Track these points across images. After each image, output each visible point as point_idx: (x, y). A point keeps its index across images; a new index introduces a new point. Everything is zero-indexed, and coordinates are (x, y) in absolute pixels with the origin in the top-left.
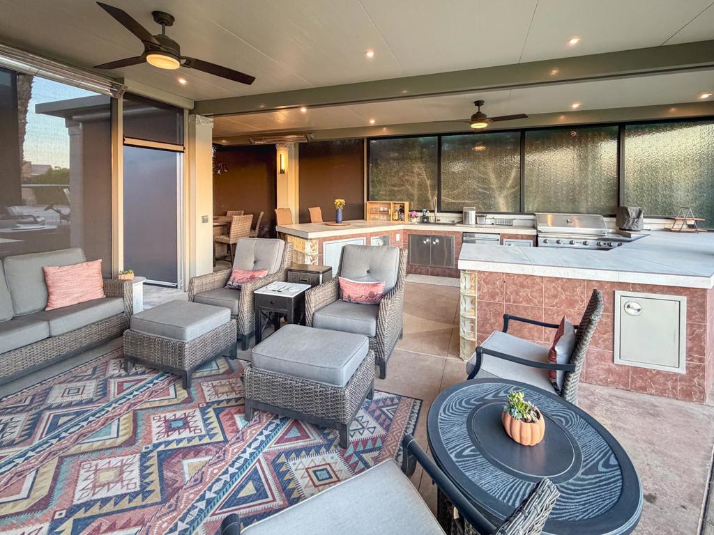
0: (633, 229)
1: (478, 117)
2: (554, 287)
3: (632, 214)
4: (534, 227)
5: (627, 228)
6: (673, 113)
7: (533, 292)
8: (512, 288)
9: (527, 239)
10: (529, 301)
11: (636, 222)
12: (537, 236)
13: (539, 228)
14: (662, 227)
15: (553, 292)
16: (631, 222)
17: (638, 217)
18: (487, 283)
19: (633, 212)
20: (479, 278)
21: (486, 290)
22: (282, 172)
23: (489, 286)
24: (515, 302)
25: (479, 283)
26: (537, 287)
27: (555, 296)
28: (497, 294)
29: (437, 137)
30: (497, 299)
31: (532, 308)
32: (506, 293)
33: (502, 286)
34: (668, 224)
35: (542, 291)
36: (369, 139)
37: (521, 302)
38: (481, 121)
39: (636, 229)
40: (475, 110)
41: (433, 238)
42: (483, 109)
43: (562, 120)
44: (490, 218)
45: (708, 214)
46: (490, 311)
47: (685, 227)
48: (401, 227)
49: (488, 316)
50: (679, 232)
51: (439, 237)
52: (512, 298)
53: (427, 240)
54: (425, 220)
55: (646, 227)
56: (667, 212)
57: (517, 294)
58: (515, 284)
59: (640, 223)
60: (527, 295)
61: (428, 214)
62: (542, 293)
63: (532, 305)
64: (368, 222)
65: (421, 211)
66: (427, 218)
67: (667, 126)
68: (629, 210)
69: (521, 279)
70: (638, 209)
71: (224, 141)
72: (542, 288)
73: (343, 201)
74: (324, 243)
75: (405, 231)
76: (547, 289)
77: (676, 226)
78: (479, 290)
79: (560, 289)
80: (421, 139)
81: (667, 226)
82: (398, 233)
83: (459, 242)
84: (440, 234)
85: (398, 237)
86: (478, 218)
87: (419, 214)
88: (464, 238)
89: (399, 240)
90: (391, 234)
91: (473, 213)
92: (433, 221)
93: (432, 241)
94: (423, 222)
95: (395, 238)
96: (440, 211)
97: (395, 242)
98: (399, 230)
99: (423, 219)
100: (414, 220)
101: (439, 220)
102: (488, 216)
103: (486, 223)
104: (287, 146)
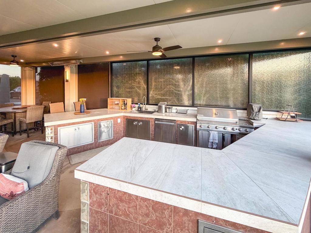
0: (256, 119)
1: (156, 49)
2: (146, 206)
3: (255, 109)
4: (196, 116)
5: (252, 118)
6: (282, 45)
7: (130, 208)
8: (113, 201)
9: (191, 124)
10: (127, 216)
11: (258, 115)
12: (196, 123)
13: (198, 117)
14: (275, 117)
15: (145, 210)
16: (254, 115)
17: (259, 111)
18: (96, 193)
19: (256, 107)
20: (90, 187)
21: (95, 200)
22: (67, 81)
23: (97, 196)
24: (116, 214)
25: (90, 192)
26: (133, 204)
27: (147, 215)
28: (103, 204)
29: (146, 61)
30: (103, 209)
31: (129, 222)
32: (110, 205)
33: (106, 198)
34: (278, 115)
35: (136, 208)
36: (112, 63)
37: (121, 216)
38: (157, 51)
39: (257, 118)
40: (155, 44)
41: (139, 121)
42: (159, 44)
43: (217, 51)
44: (174, 109)
45: (303, 109)
46: (98, 219)
47: (289, 117)
48: (122, 114)
49: (97, 223)
50: (285, 121)
51: (142, 121)
52: (114, 209)
53: (136, 123)
54: (139, 109)
55: (264, 116)
56: (278, 107)
57: (118, 207)
58: (116, 198)
59: (260, 115)
60: (125, 209)
61: (141, 106)
62: (137, 210)
63: (129, 220)
64: (108, 110)
65: (137, 104)
66: (141, 108)
67: (278, 54)
68: (253, 107)
69: (120, 194)
70: (259, 106)
71: (44, 64)
72: (137, 205)
73: (85, 99)
74: (59, 128)
75: (124, 117)
76: (141, 207)
77: (283, 117)
78: (90, 197)
79: (151, 209)
80: (140, 62)
81: (278, 117)
82: (119, 118)
83: (153, 124)
84: (143, 119)
85: (119, 121)
86: (167, 109)
87: (137, 106)
88: (156, 122)
89: (120, 122)
90: (114, 119)
91: (164, 107)
92: (144, 110)
93: (138, 123)
94: (138, 110)
95: (117, 121)
96: (148, 104)
97: (117, 123)
98: (120, 116)
99: (138, 109)
100: (134, 109)
101: (147, 109)
102: (174, 107)
103: (172, 112)
104: (69, 67)
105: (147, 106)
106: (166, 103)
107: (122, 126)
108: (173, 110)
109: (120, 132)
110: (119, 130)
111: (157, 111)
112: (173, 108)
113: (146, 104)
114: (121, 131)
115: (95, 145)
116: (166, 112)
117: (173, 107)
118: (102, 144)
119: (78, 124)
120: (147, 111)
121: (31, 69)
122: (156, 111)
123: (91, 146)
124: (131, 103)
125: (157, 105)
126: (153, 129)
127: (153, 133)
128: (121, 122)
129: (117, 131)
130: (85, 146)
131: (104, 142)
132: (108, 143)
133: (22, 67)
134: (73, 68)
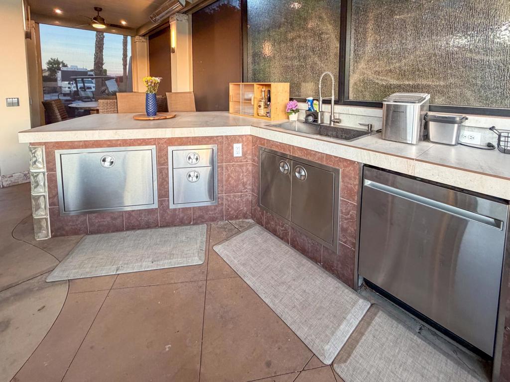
22: (173, 51)
51: (308, 165)
53: (286, 168)
54: (311, 119)
61: (318, 106)
64: (231, 114)
66: (315, 115)
82: (238, 142)
83: (351, 190)
84: (310, 159)
85: (238, 150)
86: (432, 125)
87: (304, 107)
88: (368, 183)
89: (240, 155)
90: (222, 143)
91: (413, 113)
92: (327, 122)
93: (294, 171)
94: (306, 122)
95: (230, 151)
96: (342, 99)
97: (232, 158)
98: (240, 136)
99: (308, 116)
100: (293, 117)
101: (339, 121)
102: (473, 120)
103: (463, 140)
104: (175, 19)
105: (338, 109)
106: (428, 97)
107: (247, 170)
108: (466, 133)
109: (241, 187)
110: (239, 179)
111: (379, 131)
112: (466, 123)
113: (336, 103)
114: (244, 184)
115: (162, 216)
116: (425, 137)
117: (470, 117)
118: (181, 215)
119: (109, 146)
120: (335, 129)
121: (143, 40)
122: (375, 128)
123: (151, 219)
124: (287, 97)
125: (379, 105)
126: (354, 212)
127: (353, 229)
128: (244, 154)
129: (232, 182)
130: (133, 214)
131: (189, 212)
132: (201, 217)
133: (132, 37)
134: (184, 21)
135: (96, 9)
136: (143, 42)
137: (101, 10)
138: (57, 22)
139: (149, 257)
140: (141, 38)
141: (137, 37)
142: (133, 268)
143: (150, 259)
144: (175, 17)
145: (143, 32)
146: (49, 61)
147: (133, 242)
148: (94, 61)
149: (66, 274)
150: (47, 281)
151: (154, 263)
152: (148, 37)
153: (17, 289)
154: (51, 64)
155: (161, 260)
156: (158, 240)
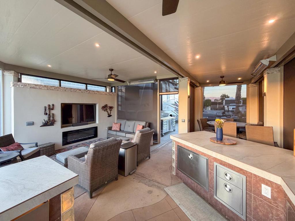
22: (265, 95)
104: (266, 73)
107: (278, 215)
118: (220, 207)
129: (260, 213)
130: (198, 186)
131: (225, 208)
133: (247, 85)
134: (275, 72)
135: (221, 77)
136: (254, 87)
137: (223, 77)
138: (210, 85)
139: (192, 212)
140: (253, 84)
141: (250, 85)
142: (184, 210)
143: (191, 213)
144: (266, 72)
145: (253, 81)
146: (222, 95)
147: (193, 199)
148: (236, 96)
149: (168, 191)
150: (164, 189)
151: (191, 216)
152: (258, 83)
153: (159, 185)
154: (222, 97)
155: (195, 218)
156: (202, 208)
